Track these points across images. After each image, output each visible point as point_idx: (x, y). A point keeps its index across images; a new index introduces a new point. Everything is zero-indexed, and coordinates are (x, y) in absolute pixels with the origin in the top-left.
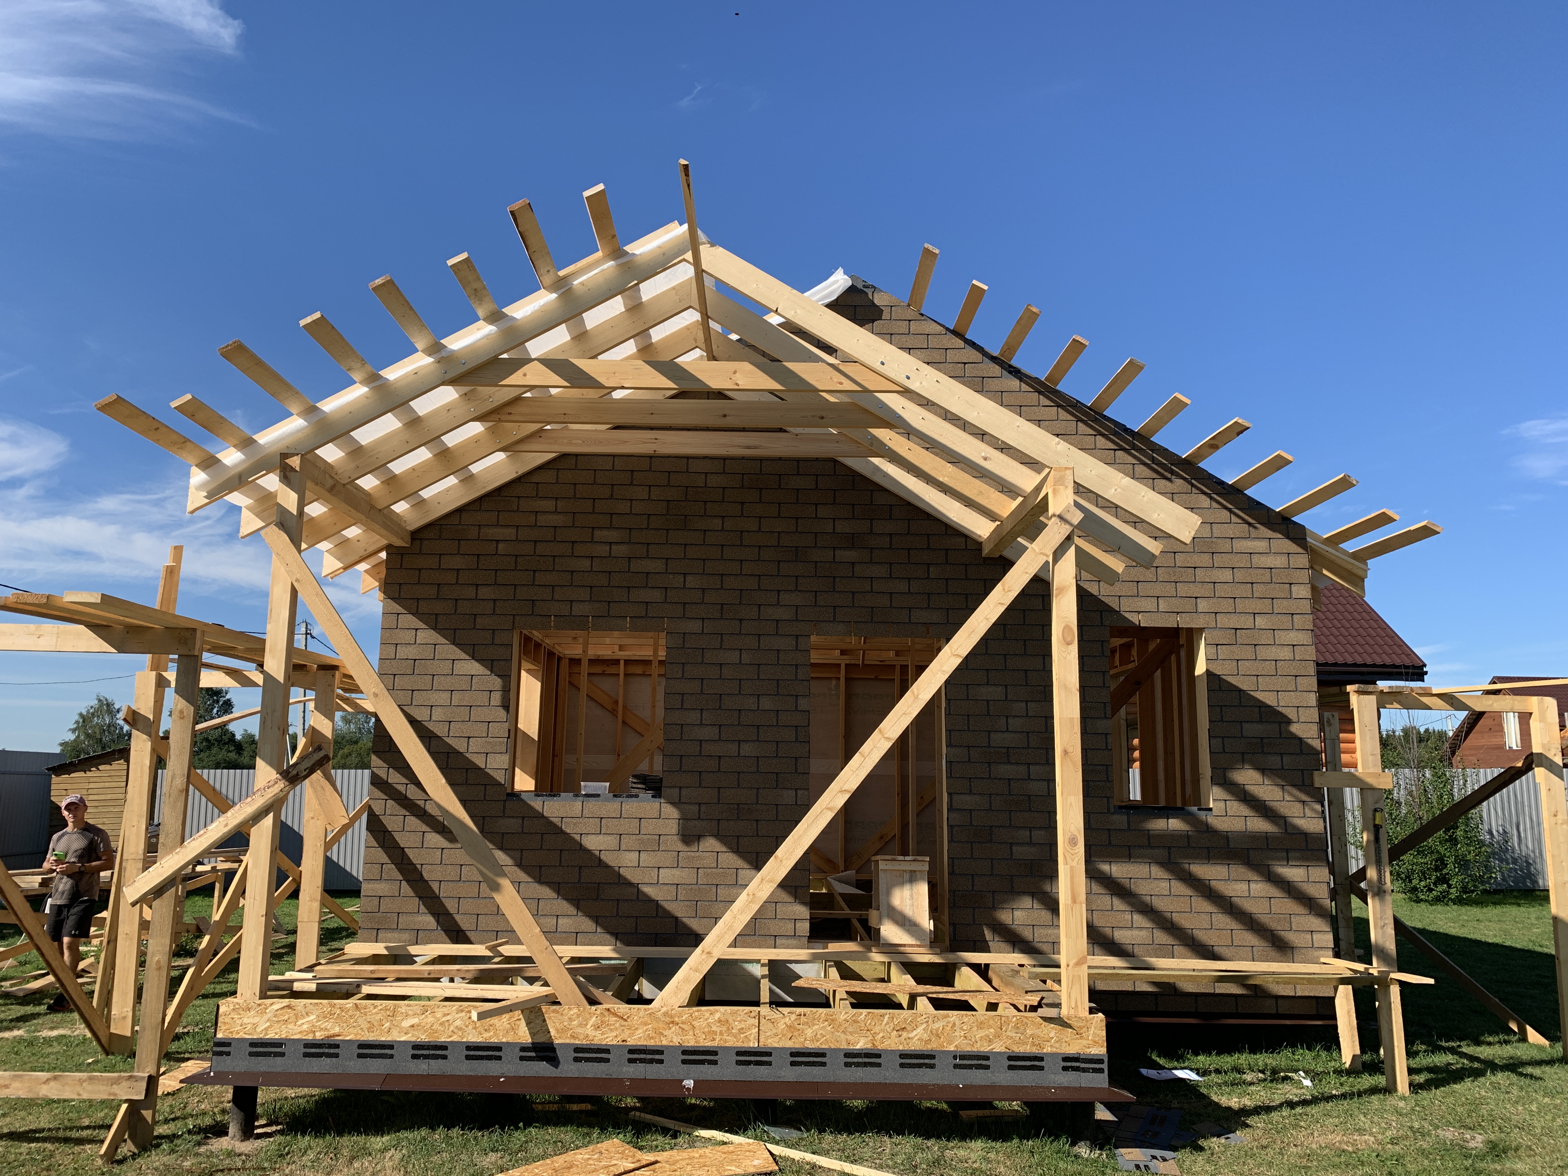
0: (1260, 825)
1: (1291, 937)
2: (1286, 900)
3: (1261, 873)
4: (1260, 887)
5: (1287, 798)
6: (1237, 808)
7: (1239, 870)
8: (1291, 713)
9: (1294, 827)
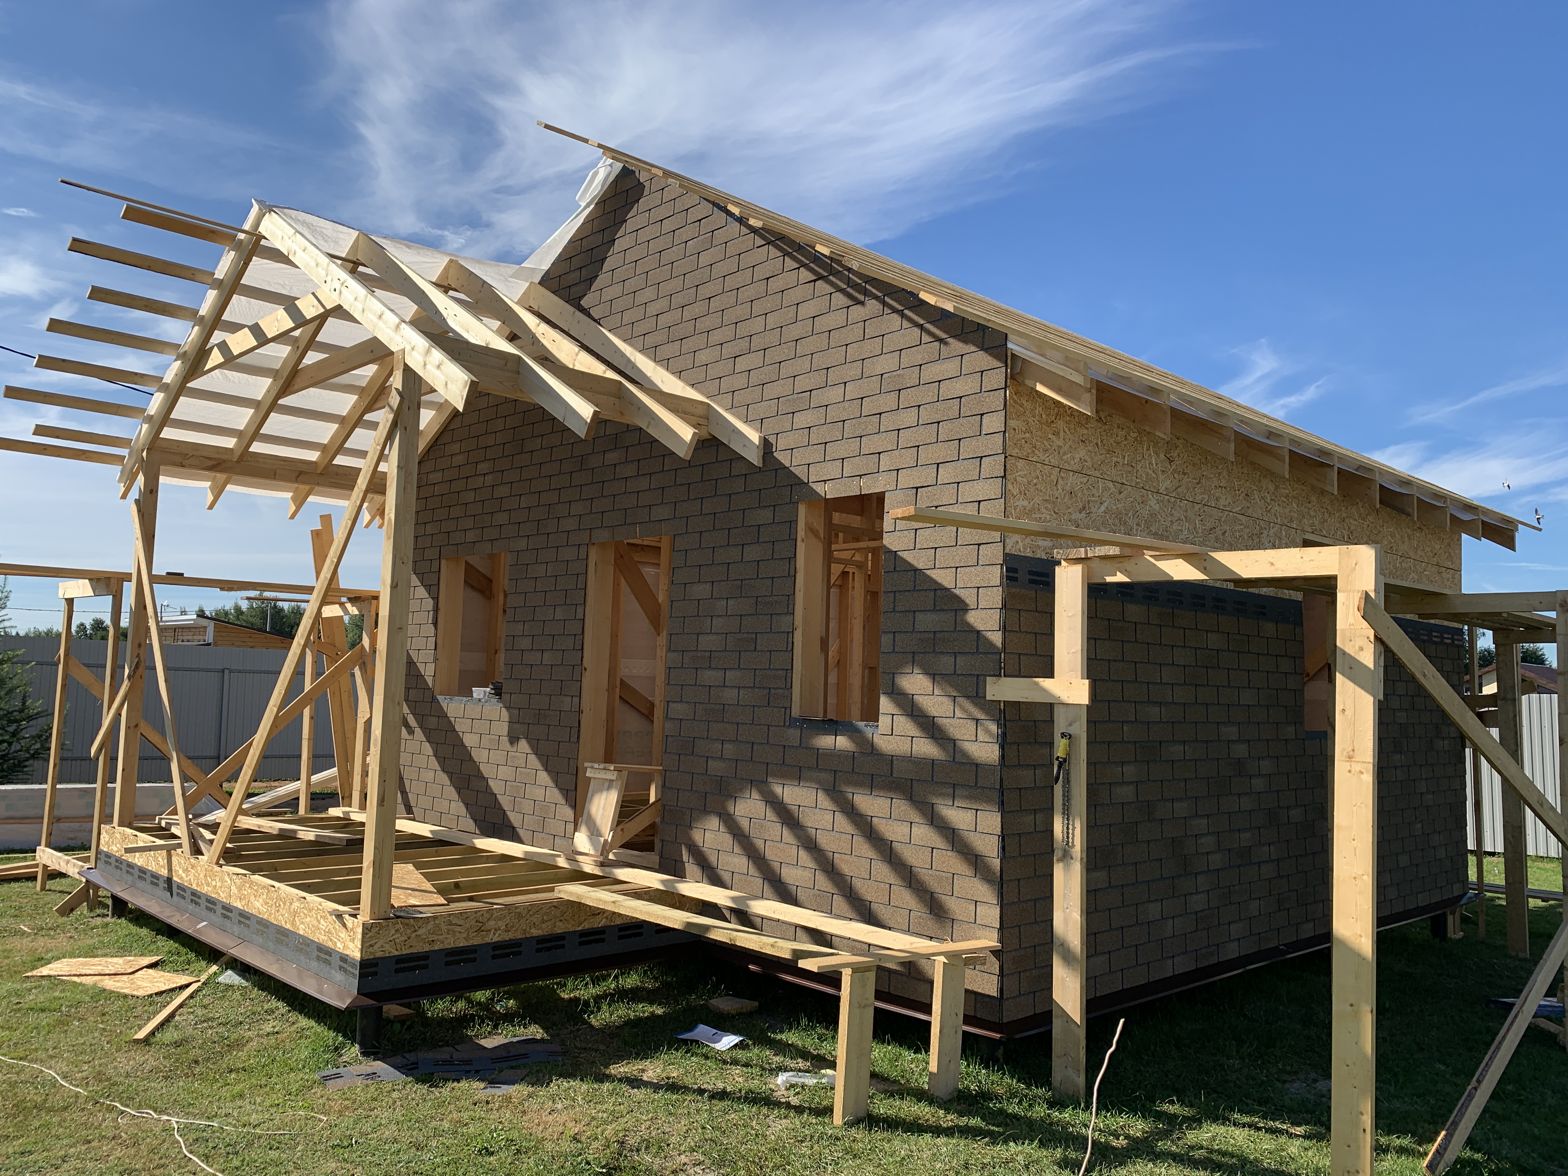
0: (926, 748)
1: (952, 904)
2: (949, 853)
3: (923, 814)
4: (923, 833)
5: (958, 714)
6: (905, 725)
7: (901, 806)
8: (968, 596)
9: (965, 754)
